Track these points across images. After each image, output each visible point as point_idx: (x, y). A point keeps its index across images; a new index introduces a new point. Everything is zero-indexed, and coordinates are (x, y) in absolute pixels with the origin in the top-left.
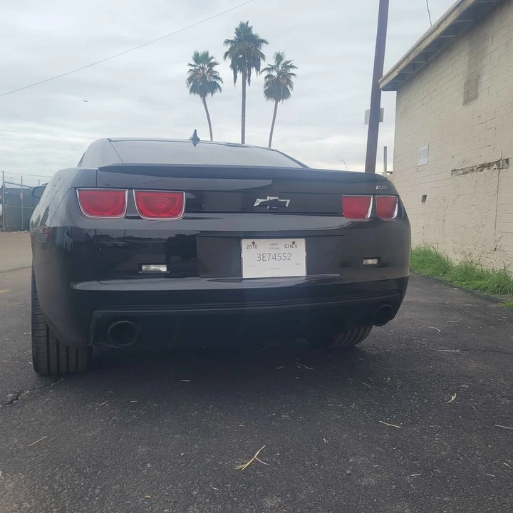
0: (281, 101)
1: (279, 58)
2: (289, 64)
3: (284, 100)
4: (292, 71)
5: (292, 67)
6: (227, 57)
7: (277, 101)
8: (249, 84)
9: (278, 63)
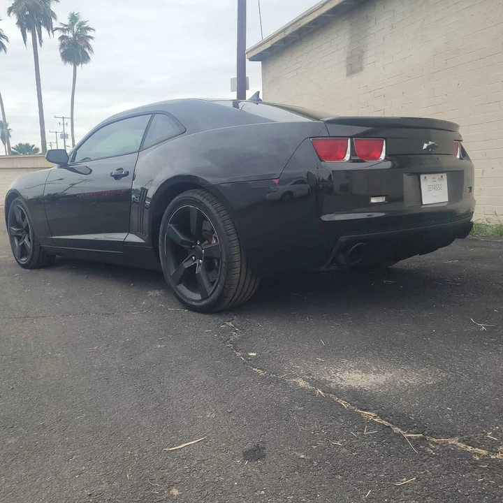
0: (80, 65)
1: (74, 18)
2: (85, 26)
3: (84, 65)
4: (89, 33)
5: (89, 29)
6: (11, 14)
7: (76, 64)
8: (41, 45)
9: (73, 24)
